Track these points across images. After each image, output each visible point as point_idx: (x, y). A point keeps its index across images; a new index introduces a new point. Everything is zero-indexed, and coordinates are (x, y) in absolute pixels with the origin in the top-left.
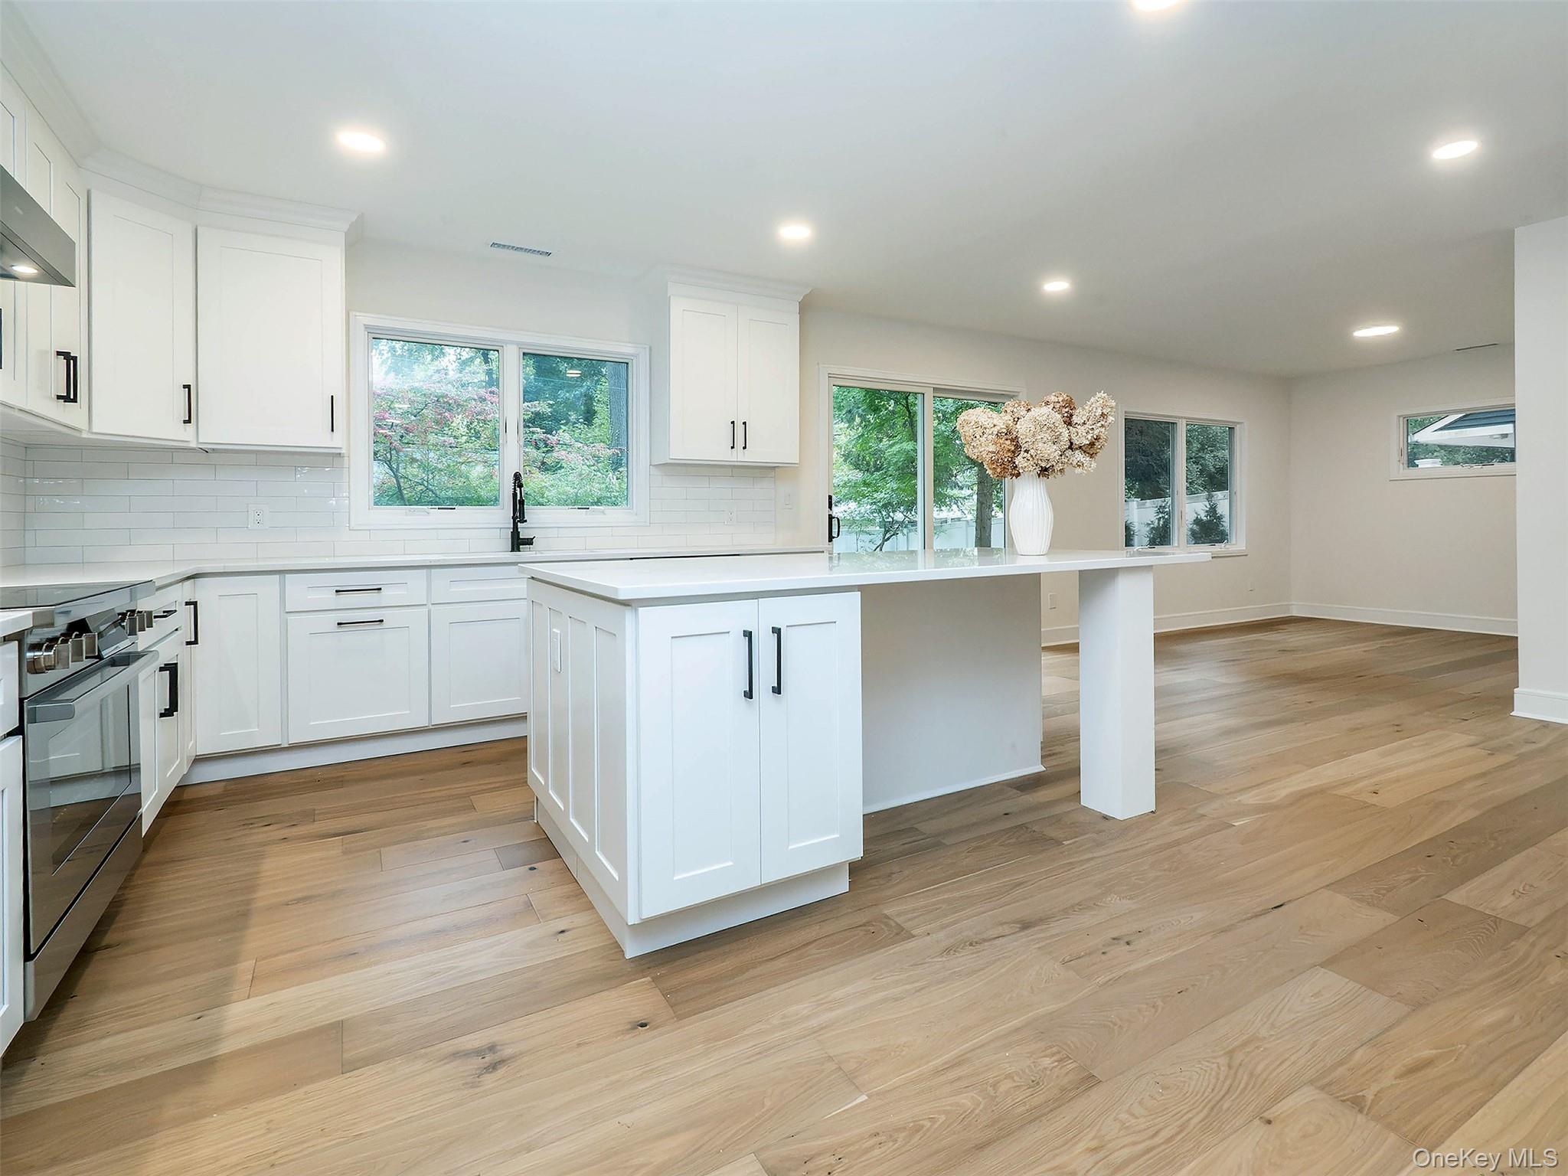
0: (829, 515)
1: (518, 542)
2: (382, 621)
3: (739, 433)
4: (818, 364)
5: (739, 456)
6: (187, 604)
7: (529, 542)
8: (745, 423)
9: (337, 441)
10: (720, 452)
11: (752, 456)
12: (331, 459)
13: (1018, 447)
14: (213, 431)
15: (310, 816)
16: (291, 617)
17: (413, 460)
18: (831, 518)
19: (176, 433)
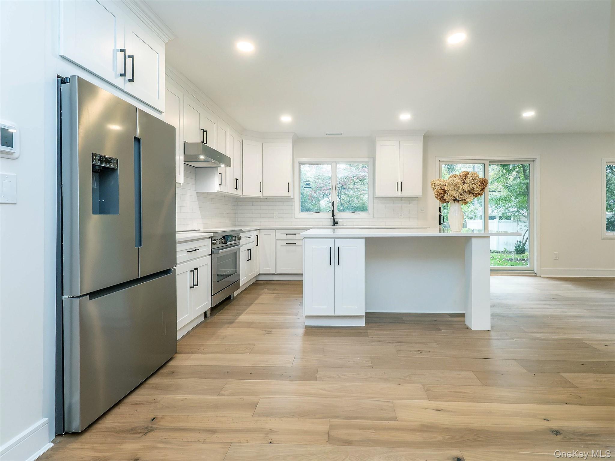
0: (440, 215)
1: (335, 223)
2: (295, 243)
3: (399, 186)
4: (435, 157)
5: (400, 194)
6: (256, 236)
7: (337, 223)
8: (401, 182)
9: (290, 195)
10: (394, 193)
11: (405, 193)
12: (289, 199)
13: (445, 192)
14: (267, 193)
15: (274, 290)
16: (277, 241)
17: (345, 194)
18: (440, 216)
19: (257, 194)
